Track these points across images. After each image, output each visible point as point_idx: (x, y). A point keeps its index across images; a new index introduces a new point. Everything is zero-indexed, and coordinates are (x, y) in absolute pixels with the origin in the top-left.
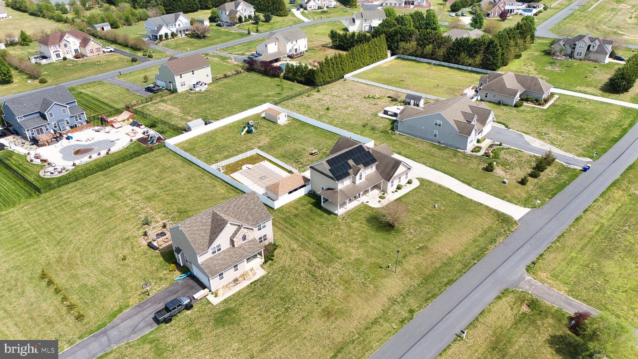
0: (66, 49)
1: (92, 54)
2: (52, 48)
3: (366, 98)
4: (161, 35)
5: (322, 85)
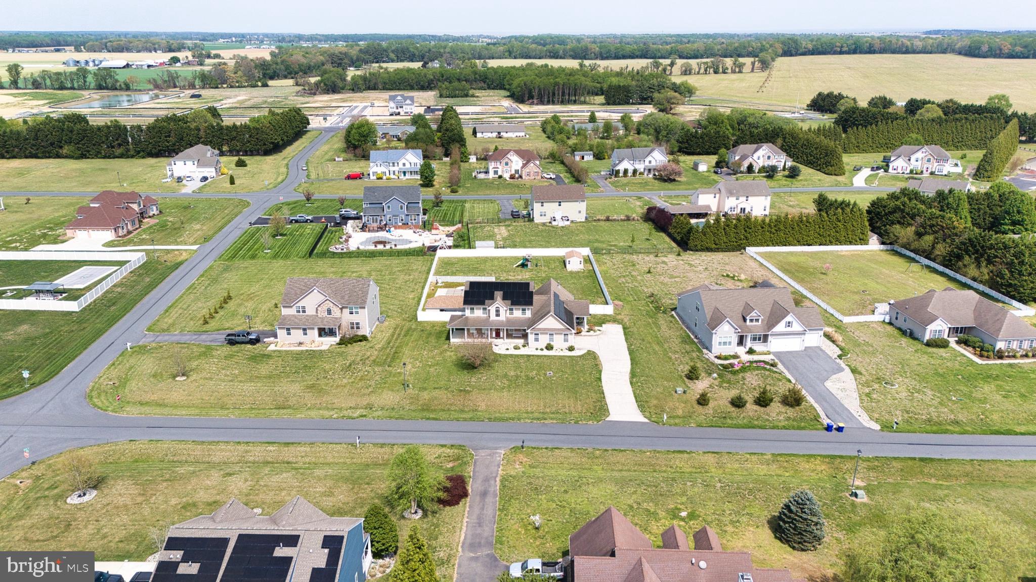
0: (506, 168)
1: (528, 177)
2: (493, 163)
3: (723, 276)
4: (619, 170)
5: (697, 251)
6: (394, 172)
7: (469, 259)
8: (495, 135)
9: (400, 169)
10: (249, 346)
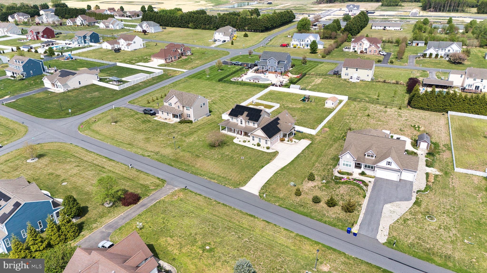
0: (360, 46)
2: (353, 44)
3: (412, 126)
4: (426, 54)
5: (415, 108)
6: (303, 44)
7: (284, 92)
8: (382, 28)
9: (305, 43)
10: (150, 116)
